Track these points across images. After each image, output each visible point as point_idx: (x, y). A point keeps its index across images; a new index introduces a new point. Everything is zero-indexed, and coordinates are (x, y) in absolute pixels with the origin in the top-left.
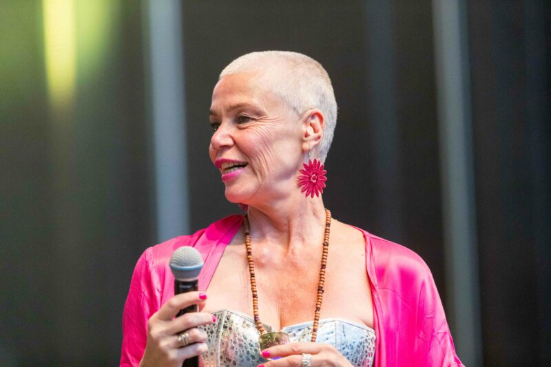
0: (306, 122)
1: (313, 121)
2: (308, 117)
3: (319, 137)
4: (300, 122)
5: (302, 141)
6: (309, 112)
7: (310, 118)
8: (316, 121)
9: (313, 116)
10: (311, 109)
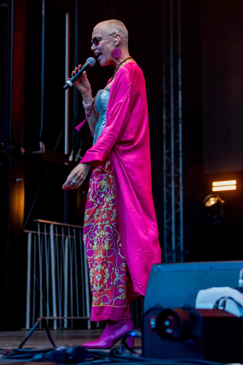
0: (115, 38)
1: (117, 37)
2: (116, 36)
3: (119, 41)
5: (115, 43)
6: (116, 35)
8: (118, 37)
9: (117, 35)
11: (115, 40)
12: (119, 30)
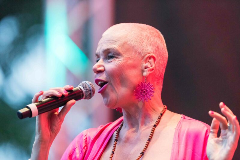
4: (143, 61)
7: (148, 59)
8: (152, 60)
10: (149, 54)
11: (145, 65)
12: (155, 48)
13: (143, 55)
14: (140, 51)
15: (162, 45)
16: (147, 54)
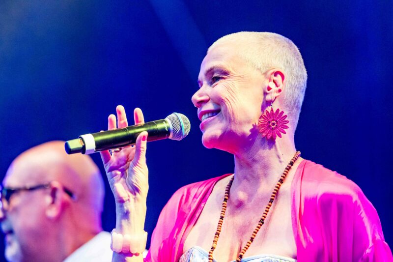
13: (264, 71)
14: (259, 67)
15: (296, 59)
16: (270, 70)
